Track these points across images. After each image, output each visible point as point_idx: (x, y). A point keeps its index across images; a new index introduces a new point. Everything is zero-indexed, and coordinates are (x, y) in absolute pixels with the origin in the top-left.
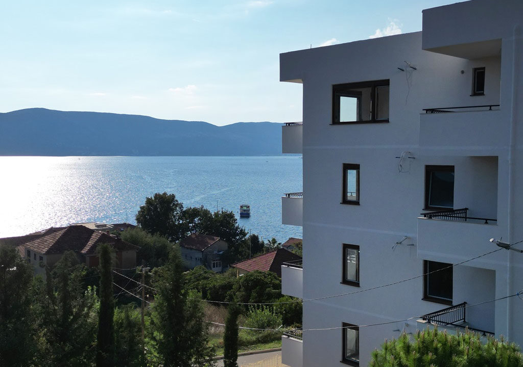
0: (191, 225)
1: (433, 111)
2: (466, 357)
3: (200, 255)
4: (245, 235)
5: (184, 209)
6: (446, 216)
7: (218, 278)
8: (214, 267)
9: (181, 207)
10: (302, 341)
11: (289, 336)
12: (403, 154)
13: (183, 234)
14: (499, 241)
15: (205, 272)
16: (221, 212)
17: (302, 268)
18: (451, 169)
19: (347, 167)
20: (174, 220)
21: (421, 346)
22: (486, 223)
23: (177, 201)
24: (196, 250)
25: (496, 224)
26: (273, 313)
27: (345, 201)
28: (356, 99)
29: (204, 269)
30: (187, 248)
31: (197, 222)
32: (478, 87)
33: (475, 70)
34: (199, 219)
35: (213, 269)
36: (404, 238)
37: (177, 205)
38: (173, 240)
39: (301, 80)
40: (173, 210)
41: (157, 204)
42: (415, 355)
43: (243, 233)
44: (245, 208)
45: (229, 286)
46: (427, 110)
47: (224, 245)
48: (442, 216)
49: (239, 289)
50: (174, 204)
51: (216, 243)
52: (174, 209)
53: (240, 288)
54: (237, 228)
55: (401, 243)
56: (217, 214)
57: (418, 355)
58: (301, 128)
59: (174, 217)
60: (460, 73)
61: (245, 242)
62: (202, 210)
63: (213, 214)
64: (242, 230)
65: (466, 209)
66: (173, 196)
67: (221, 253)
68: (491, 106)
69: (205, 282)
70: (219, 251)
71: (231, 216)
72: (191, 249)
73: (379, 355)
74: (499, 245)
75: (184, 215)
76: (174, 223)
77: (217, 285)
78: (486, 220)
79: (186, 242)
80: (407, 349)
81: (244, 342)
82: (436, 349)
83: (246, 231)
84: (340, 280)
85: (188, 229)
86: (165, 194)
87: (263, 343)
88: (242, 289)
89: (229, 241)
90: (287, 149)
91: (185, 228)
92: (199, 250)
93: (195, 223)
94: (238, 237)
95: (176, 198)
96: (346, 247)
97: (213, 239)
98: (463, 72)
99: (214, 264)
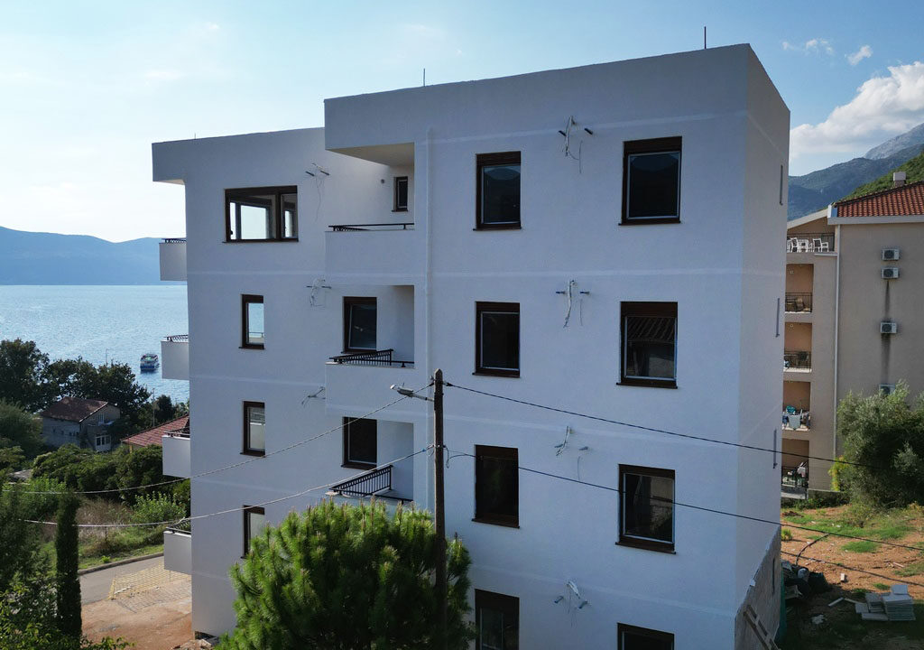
0: (63, 385)
1: (341, 228)
2: (362, 533)
3: (76, 429)
4: (146, 396)
5: (51, 363)
6: (362, 360)
7: (96, 460)
8: (98, 444)
9: (46, 359)
10: (190, 536)
11: (174, 531)
12: (315, 282)
13: (49, 400)
14: (401, 387)
15: (77, 453)
16: (109, 366)
17: (188, 437)
18: (373, 301)
19: (248, 299)
20: (33, 379)
21: (311, 525)
22: (403, 366)
23: (38, 351)
24: (70, 421)
25: (413, 367)
26: (172, 502)
27: (246, 344)
28: (264, 210)
29: (74, 448)
30: (56, 419)
31: (71, 381)
32: (401, 202)
33: (397, 179)
34: (76, 377)
35: (97, 447)
36: (319, 390)
37: (38, 358)
38: (33, 410)
39: (182, 181)
40: (32, 365)
41: (5, 357)
42: (301, 537)
43: (144, 395)
44: (149, 359)
45: (111, 470)
46: (335, 227)
47: (115, 412)
48: (359, 360)
49: (125, 473)
50: (34, 356)
51: (101, 410)
52: (33, 363)
53: (126, 471)
54: (135, 387)
55: (315, 396)
56: (103, 369)
57: (304, 537)
58: (184, 246)
59: (35, 374)
60: (380, 183)
61: (148, 406)
62: (79, 363)
63: (97, 368)
64: (142, 390)
65: (391, 350)
66: (32, 345)
67: (110, 423)
68: (405, 225)
69: (75, 466)
70: (106, 421)
71: (126, 370)
72: (62, 420)
73: (260, 543)
74: (402, 392)
75: (50, 372)
76: (35, 384)
77: (93, 469)
78: (403, 362)
79: (53, 411)
80: (293, 530)
81: (125, 546)
82: (328, 527)
83: (149, 391)
84: (241, 449)
85: (58, 392)
86: (18, 341)
87: (153, 544)
88: (129, 473)
89: (122, 406)
90: (167, 275)
91: (52, 390)
92: (74, 421)
93: (69, 382)
94: (136, 400)
95: (37, 347)
96: (247, 405)
97: (98, 405)
98: (383, 181)
99: (98, 440)
